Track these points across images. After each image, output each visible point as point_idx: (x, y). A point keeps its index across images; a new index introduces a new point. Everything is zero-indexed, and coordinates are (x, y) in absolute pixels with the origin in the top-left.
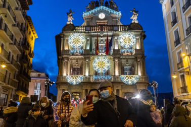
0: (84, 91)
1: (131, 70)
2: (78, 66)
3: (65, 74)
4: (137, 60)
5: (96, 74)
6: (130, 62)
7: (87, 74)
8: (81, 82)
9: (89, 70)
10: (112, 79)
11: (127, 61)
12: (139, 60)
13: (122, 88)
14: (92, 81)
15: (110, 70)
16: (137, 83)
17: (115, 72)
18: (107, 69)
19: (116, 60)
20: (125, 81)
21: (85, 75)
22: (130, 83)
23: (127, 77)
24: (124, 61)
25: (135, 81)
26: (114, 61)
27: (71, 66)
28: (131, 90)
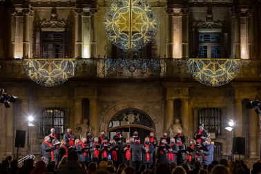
0: (78, 104)
1: (219, 39)
2: (57, 26)
3: (18, 54)
4: (237, 12)
5: (115, 52)
6: (218, 14)
7: (86, 54)
8: (71, 80)
9: (93, 40)
10: (163, 69)
11: (210, 12)
12: (243, 10)
13: (191, 95)
14: (101, 76)
15: (157, 38)
16: (234, 81)
17: (170, 48)
18: (146, 39)
19: (177, 10)
20: (199, 75)
21: (80, 58)
22: (214, 81)
23: (206, 63)
24: (198, 13)
25: (230, 76)
26: (170, 11)
27: (37, 27)
28: (218, 103)
